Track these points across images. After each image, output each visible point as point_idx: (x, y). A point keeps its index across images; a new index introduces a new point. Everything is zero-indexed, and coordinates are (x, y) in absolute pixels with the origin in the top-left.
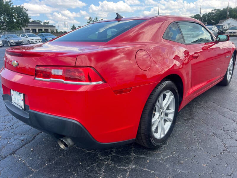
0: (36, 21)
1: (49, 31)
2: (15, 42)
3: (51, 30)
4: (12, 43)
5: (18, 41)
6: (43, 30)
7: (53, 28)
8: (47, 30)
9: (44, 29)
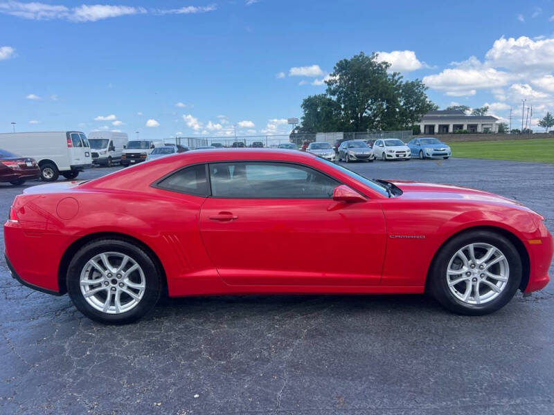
0: (457, 107)
1: (480, 129)
2: (357, 156)
3: (485, 126)
4: (351, 156)
5: (361, 153)
6: (465, 128)
7: (491, 123)
8: (475, 126)
9: (468, 126)
